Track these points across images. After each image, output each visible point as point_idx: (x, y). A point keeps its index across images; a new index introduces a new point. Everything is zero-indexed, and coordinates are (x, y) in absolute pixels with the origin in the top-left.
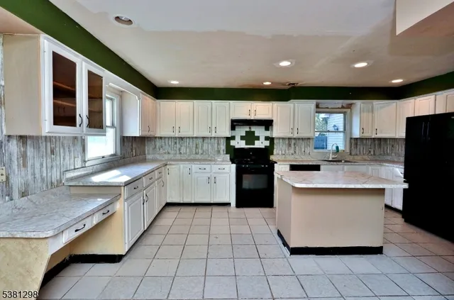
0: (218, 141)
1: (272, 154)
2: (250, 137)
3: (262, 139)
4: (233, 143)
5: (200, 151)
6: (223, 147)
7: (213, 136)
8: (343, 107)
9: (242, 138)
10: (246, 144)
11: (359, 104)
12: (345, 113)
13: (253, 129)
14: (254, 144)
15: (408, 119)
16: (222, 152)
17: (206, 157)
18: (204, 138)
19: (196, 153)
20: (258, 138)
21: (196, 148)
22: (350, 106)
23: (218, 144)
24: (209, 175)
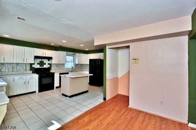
0: (26, 65)
1: (51, 70)
2: (42, 64)
3: (47, 64)
4: (33, 66)
5: (15, 70)
6: (28, 68)
7: (25, 63)
8: (73, 54)
9: (38, 64)
10: (40, 66)
11: (77, 54)
12: (73, 56)
13: (43, 60)
14: (43, 66)
15: (90, 60)
16: (28, 70)
17: (19, 72)
18: (17, 64)
19: (13, 71)
20: (45, 64)
21: (13, 68)
22: (75, 54)
23: (26, 67)
24: (25, 80)
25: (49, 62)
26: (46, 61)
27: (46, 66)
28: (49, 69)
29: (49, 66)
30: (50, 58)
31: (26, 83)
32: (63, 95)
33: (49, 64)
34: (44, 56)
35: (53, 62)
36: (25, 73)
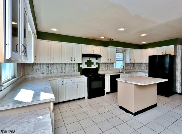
0: (74, 65)
1: (99, 71)
2: (89, 63)
4: (81, 66)
5: (64, 71)
6: (76, 68)
7: (73, 62)
8: (123, 51)
9: (86, 63)
10: (88, 67)
11: (129, 50)
12: (123, 53)
13: (91, 59)
16: (76, 71)
17: (67, 74)
18: (65, 64)
19: (61, 72)
20: (93, 63)
21: (61, 69)
23: (74, 67)
24: (74, 84)
25: (97, 61)
26: (93, 60)
27: (94, 66)
28: (97, 69)
29: (97, 66)
30: (98, 57)
31: (75, 87)
32: (121, 108)
33: (97, 63)
34: (92, 53)
35: (102, 60)
36: (73, 74)
